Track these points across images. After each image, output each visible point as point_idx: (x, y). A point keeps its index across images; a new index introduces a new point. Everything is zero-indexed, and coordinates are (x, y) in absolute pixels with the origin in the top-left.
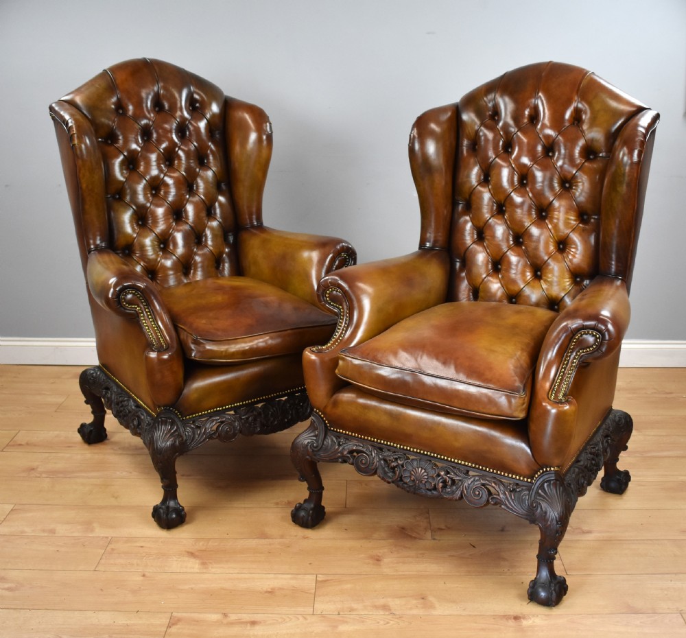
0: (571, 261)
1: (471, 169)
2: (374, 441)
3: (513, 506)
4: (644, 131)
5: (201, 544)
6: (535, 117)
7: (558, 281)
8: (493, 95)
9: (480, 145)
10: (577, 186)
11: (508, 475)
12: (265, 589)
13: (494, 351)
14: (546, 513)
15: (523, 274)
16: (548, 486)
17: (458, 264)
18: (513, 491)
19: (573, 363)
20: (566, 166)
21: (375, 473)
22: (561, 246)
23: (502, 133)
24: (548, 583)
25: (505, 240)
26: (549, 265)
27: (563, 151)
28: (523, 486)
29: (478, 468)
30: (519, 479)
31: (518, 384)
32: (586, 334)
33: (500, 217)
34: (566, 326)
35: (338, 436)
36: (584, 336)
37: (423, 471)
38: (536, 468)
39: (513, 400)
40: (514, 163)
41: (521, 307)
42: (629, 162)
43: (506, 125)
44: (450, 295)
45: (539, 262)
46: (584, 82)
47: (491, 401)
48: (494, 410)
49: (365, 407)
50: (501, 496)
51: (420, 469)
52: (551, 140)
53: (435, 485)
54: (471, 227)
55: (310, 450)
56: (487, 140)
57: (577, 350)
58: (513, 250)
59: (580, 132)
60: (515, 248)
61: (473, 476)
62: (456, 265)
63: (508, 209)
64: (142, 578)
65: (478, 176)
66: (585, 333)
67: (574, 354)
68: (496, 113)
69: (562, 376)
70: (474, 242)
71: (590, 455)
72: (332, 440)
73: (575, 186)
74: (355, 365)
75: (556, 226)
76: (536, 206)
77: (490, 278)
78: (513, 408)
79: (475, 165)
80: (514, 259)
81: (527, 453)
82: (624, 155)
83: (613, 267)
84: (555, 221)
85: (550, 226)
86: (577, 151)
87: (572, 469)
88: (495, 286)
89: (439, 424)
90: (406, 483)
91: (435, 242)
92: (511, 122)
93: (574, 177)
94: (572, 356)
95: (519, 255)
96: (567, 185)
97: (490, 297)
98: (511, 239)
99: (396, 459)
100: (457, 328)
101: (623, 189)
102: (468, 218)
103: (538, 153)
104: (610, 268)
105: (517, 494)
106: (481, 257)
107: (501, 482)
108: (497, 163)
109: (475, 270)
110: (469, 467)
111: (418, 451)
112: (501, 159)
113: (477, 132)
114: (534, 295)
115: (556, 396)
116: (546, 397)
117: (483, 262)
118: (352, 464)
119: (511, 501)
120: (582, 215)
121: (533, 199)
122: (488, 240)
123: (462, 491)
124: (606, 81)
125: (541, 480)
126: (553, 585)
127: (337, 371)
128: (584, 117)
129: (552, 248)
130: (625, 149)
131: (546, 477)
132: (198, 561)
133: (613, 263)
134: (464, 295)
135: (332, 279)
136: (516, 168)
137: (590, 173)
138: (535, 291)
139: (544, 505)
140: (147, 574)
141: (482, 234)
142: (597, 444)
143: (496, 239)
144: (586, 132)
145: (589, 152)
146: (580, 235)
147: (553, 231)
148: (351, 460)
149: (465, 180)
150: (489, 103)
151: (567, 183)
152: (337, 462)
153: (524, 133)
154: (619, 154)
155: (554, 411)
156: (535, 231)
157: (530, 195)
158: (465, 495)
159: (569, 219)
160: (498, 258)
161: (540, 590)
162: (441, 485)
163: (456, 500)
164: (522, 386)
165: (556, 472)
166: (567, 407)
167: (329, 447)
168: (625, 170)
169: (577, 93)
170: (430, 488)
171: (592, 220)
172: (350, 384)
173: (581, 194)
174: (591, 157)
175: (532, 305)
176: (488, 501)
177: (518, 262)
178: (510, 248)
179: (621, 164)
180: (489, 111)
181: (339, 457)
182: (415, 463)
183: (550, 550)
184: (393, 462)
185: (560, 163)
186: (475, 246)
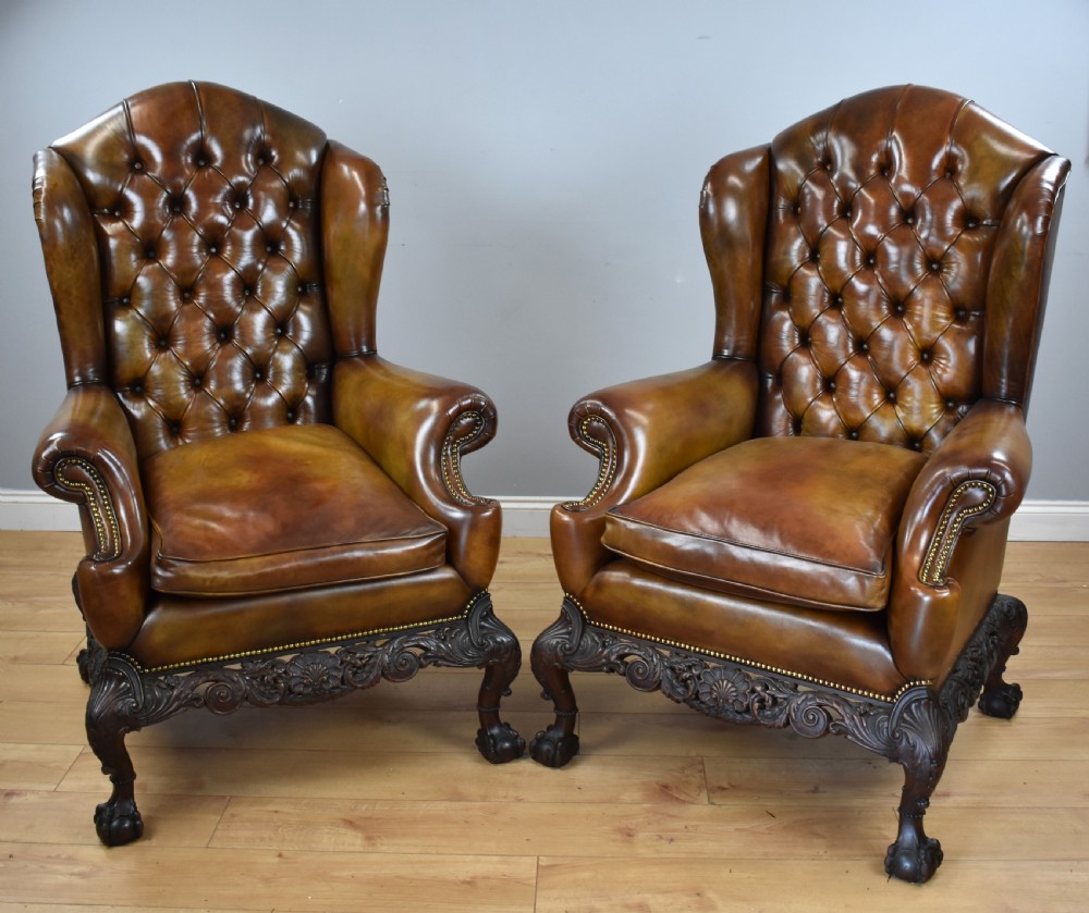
0: (940, 377)
1: (791, 243)
2: (655, 641)
3: (866, 736)
4: (1051, 188)
5: (364, 808)
6: (886, 166)
7: (920, 407)
8: (824, 134)
9: (805, 207)
10: (949, 268)
11: (857, 691)
12: (461, 878)
13: (836, 511)
14: (914, 747)
15: (868, 396)
16: (916, 707)
17: (770, 382)
18: (864, 714)
19: (954, 528)
20: (932, 239)
21: (659, 687)
22: (925, 356)
23: (837, 189)
24: (915, 849)
25: (841, 346)
26: (908, 383)
27: (929, 217)
28: (880, 707)
29: (812, 681)
30: (874, 698)
31: (873, 558)
32: (974, 487)
33: (835, 312)
34: (944, 474)
35: (601, 633)
36: (970, 490)
37: (730, 685)
38: (898, 682)
39: (867, 583)
40: (857, 235)
41: (869, 445)
42: (1030, 233)
43: (843, 179)
44: (758, 427)
45: (892, 379)
46: (961, 115)
47: (835, 584)
48: (838, 596)
49: (644, 591)
50: (847, 722)
51: (725, 682)
52: (911, 201)
53: (748, 705)
54: (790, 326)
55: (560, 654)
56: (814, 199)
57: (959, 509)
58: (853, 362)
59: (954, 189)
60: (858, 359)
61: (805, 693)
62: (766, 383)
63: (846, 301)
64: (277, 860)
65: (802, 252)
66: (971, 486)
67: (955, 515)
68: (828, 160)
69: (937, 547)
70: (795, 350)
71: (970, 662)
72: (593, 640)
73: (948, 268)
74: (631, 531)
75: (918, 327)
76: (888, 297)
77: (819, 403)
78: (867, 594)
79: (797, 236)
80: (854, 374)
81: (886, 659)
82: (1022, 224)
83: (1004, 386)
84: (917, 319)
85: (909, 327)
86: (949, 217)
87: (949, 682)
88: (826, 414)
89: (755, 616)
90: (702, 702)
91: (737, 348)
92: (850, 173)
93: (945, 255)
94: (952, 519)
95: (861, 369)
96: (935, 266)
97: (818, 429)
98: (850, 344)
99: (690, 668)
100: (777, 476)
101: (1021, 273)
102: (786, 314)
103: (890, 220)
104: (999, 388)
105: (870, 720)
106: (805, 372)
107: (847, 701)
108: (830, 233)
109: (796, 391)
110: (799, 679)
111: (722, 656)
112: (835, 228)
113: (800, 189)
114: (883, 427)
115: (930, 577)
116: (916, 579)
117: (807, 378)
118: (624, 674)
119: (861, 730)
120: (958, 311)
121: (884, 286)
122: (816, 345)
123: (789, 715)
124: (991, 114)
125: (907, 698)
126: (922, 851)
127: (602, 539)
128: (960, 167)
129: (911, 359)
130: (1025, 216)
131: (914, 694)
132: (360, 835)
133: (1004, 381)
134: (779, 426)
135: (591, 404)
136: (858, 241)
137: (970, 249)
138: (887, 422)
139: (911, 736)
140: (284, 853)
141: (807, 337)
142: (979, 646)
143: (828, 345)
144: (964, 189)
145: (968, 218)
146: (955, 340)
147: (913, 333)
148: (622, 669)
149: (782, 257)
150: (818, 145)
151: (935, 264)
152: (601, 671)
153: (871, 191)
154: (1015, 223)
155: (927, 599)
156: (886, 334)
157: (880, 280)
158: (793, 720)
159: (938, 316)
160: (832, 373)
161: (904, 859)
162: (756, 705)
163: (779, 727)
164: (879, 562)
165: (928, 688)
166: (946, 594)
167: (589, 650)
168: (1024, 245)
169: (950, 132)
170: (740, 709)
171: (972, 318)
172: (620, 557)
173: (955, 279)
174: (971, 225)
175: (882, 443)
176: (827, 729)
177: (861, 378)
178: (849, 359)
179: (1018, 237)
180: (818, 157)
181: (604, 664)
182: (718, 673)
183: (920, 800)
184: (684, 671)
185: (924, 235)
186: (796, 356)
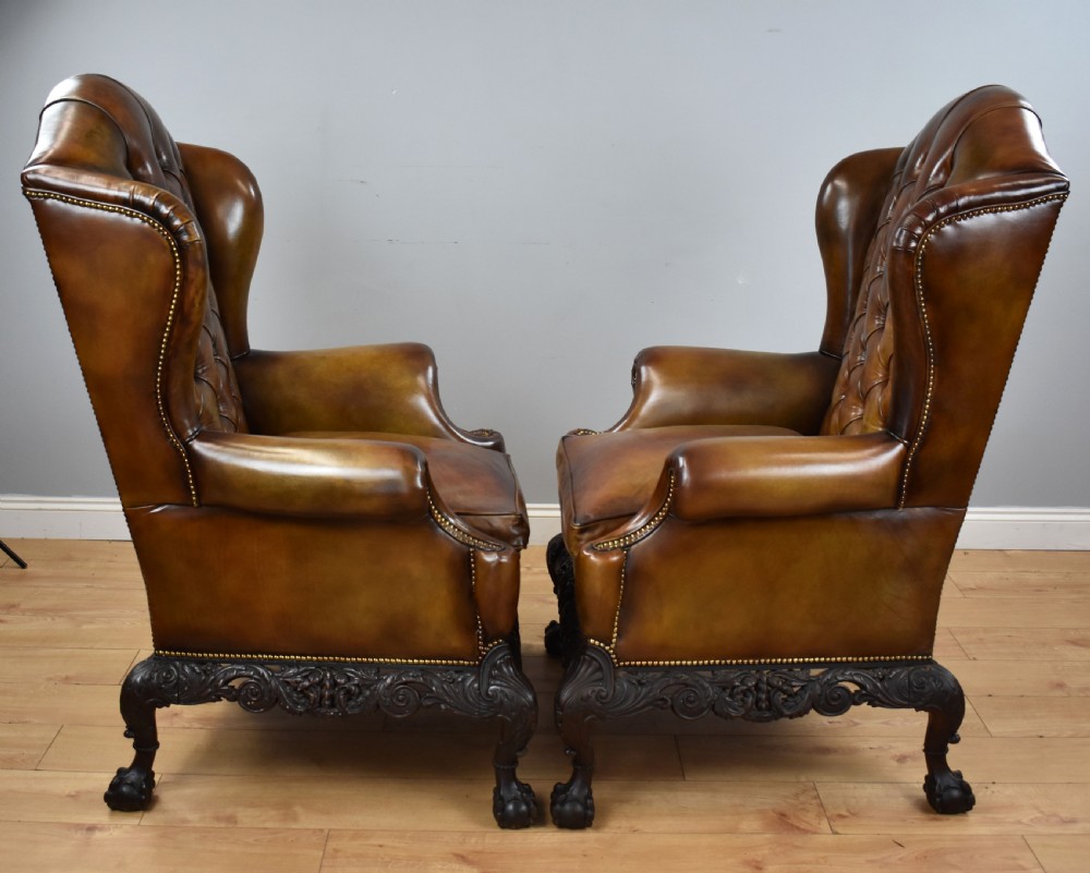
5: (473, 841)
132: (475, 870)
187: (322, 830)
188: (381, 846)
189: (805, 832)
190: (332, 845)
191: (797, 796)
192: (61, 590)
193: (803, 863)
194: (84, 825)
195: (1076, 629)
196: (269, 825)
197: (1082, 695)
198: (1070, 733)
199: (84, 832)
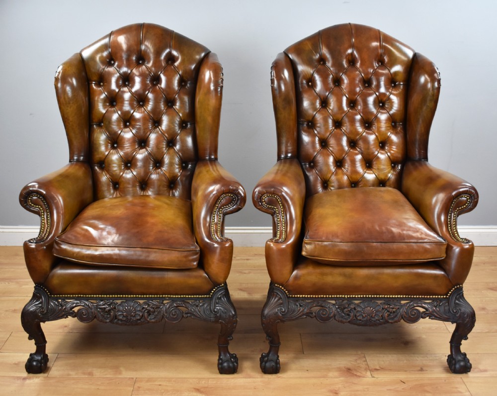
6: (352, 61)
16: (460, 297)
18: (437, 306)
22: (381, 145)
35: (297, 300)
37: (372, 308)
38: (451, 288)
42: (432, 86)
46: (382, 37)
51: (369, 308)
53: (382, 316)
55: (280, 315)
66: (460, 197)
68: (322, 60)
72: (294, 304)
73: (388, 105)
76: (364, 120)
82: (427, 83)
94: (452, 213)
96: (381, 105)
104: (421, 155)
110: (401, 298)
113: (313, 74)
120: (392, 123)
123: (402, 315)
131: (457, 292)
136: (348, 97)
143: (340, 145)
145: (392, 82)
147: (378, 136)
148: (314, 314)
158: (405, 317)
162: (386, 314)
170: (378, 319)
174: (393, 85)
176: (421, 317)
184: (346, 308)
187: (133, 378)
188: (160, 385)
189: (360, 377)
190: (137, 385)
191: (356, 360)
192: (13, 270)
193: (358, 391)
194: (22, 377)
195: (493, 283)
196: (108, 376)
197: (493, 313)
198: (487, 330)
199: (21, 380)
